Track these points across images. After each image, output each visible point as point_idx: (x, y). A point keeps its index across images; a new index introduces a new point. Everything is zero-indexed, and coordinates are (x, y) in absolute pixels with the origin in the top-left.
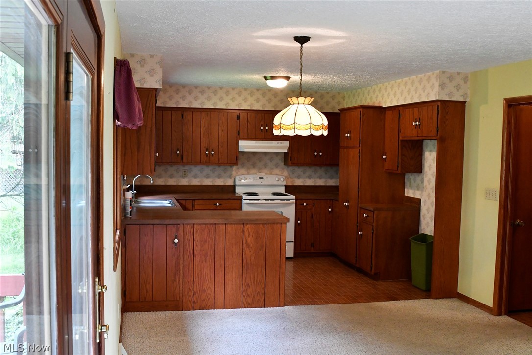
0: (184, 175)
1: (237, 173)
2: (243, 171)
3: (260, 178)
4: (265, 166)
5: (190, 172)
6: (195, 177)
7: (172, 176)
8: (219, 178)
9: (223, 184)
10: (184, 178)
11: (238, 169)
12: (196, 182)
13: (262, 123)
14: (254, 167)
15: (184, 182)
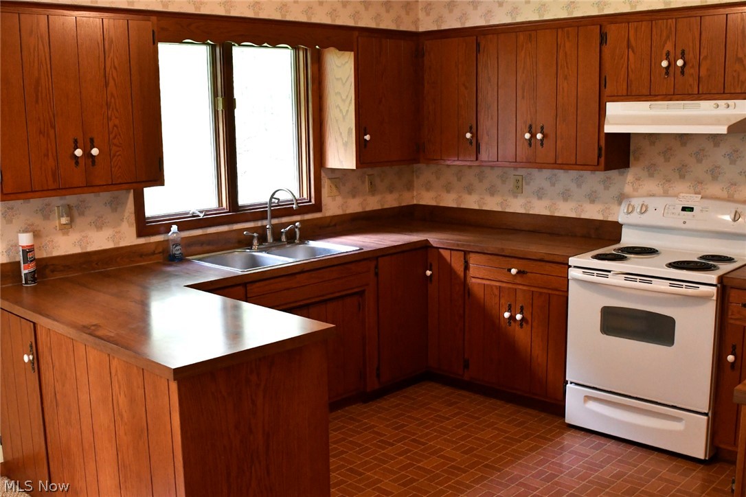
0: (518, 189)
1: (635, 190)
2: (651, 185)
3: (684, 209)
4: (715, 174)
5: (528, 184)
6: (540, 194)
7: (492, 191)
8: (592, 201)
9: (600, 218)
10: (516, 197)
11: (638, 179)
12: (540, 208)
13: (669, 46)
14: (682, 177)
15: (517, 206)
